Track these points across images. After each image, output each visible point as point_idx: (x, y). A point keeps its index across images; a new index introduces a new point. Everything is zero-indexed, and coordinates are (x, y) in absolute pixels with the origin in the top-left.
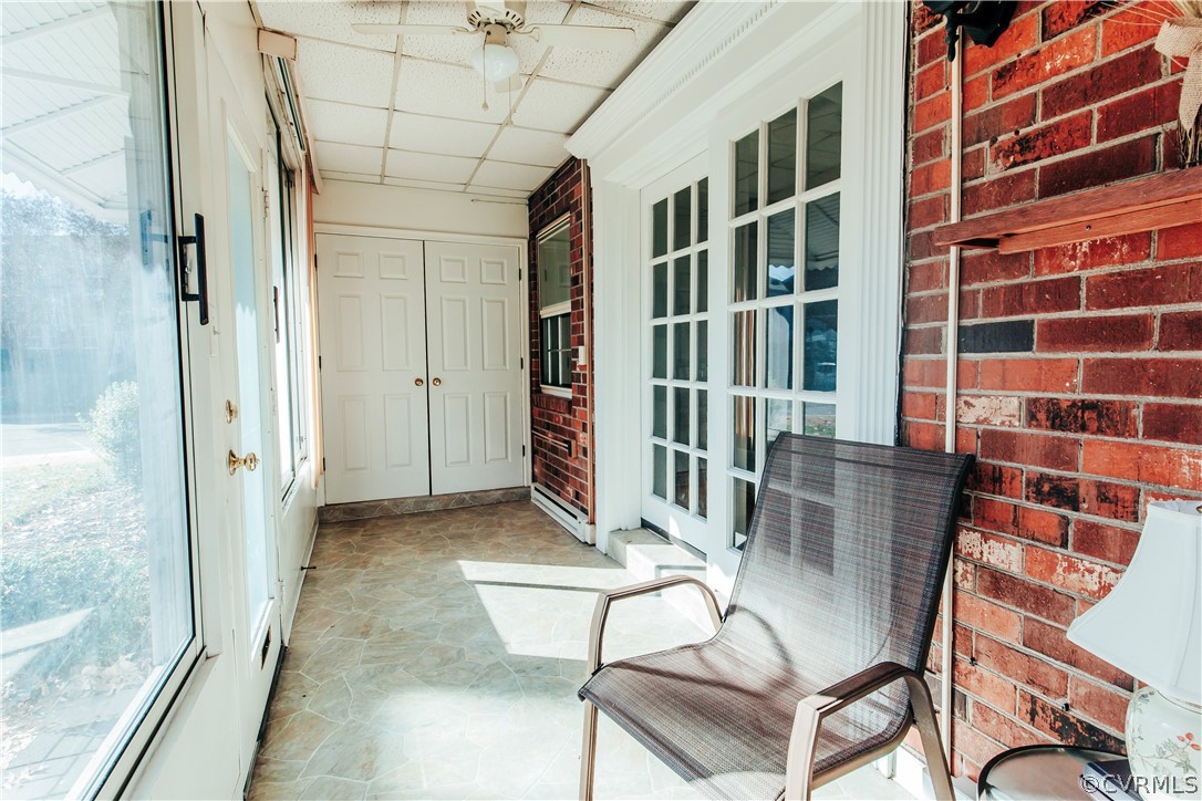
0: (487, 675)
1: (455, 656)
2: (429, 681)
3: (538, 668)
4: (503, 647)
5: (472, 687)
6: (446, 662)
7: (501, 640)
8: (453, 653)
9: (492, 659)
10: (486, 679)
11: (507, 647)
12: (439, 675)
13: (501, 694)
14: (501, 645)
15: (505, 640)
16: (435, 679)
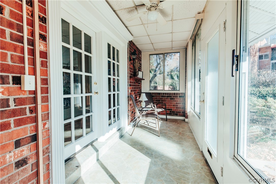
0: (159, 157)
1: (164, 164)
2: (172, 160)
3: (148, 153)
4: (151, 162)
5: (163, 155)
6: (167, 164)
7: (150, 164)
8: (164, 166)
9: (156, 160)
10: (160, 156)
11: (150, 161)
12: (169, 161)
13: (159, 152)
14: (151, 163)
15: (149, 164)
16: (170, 160)
